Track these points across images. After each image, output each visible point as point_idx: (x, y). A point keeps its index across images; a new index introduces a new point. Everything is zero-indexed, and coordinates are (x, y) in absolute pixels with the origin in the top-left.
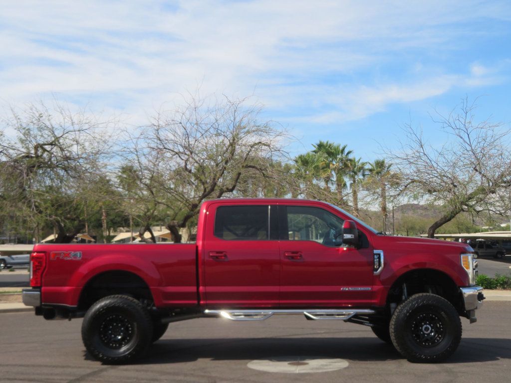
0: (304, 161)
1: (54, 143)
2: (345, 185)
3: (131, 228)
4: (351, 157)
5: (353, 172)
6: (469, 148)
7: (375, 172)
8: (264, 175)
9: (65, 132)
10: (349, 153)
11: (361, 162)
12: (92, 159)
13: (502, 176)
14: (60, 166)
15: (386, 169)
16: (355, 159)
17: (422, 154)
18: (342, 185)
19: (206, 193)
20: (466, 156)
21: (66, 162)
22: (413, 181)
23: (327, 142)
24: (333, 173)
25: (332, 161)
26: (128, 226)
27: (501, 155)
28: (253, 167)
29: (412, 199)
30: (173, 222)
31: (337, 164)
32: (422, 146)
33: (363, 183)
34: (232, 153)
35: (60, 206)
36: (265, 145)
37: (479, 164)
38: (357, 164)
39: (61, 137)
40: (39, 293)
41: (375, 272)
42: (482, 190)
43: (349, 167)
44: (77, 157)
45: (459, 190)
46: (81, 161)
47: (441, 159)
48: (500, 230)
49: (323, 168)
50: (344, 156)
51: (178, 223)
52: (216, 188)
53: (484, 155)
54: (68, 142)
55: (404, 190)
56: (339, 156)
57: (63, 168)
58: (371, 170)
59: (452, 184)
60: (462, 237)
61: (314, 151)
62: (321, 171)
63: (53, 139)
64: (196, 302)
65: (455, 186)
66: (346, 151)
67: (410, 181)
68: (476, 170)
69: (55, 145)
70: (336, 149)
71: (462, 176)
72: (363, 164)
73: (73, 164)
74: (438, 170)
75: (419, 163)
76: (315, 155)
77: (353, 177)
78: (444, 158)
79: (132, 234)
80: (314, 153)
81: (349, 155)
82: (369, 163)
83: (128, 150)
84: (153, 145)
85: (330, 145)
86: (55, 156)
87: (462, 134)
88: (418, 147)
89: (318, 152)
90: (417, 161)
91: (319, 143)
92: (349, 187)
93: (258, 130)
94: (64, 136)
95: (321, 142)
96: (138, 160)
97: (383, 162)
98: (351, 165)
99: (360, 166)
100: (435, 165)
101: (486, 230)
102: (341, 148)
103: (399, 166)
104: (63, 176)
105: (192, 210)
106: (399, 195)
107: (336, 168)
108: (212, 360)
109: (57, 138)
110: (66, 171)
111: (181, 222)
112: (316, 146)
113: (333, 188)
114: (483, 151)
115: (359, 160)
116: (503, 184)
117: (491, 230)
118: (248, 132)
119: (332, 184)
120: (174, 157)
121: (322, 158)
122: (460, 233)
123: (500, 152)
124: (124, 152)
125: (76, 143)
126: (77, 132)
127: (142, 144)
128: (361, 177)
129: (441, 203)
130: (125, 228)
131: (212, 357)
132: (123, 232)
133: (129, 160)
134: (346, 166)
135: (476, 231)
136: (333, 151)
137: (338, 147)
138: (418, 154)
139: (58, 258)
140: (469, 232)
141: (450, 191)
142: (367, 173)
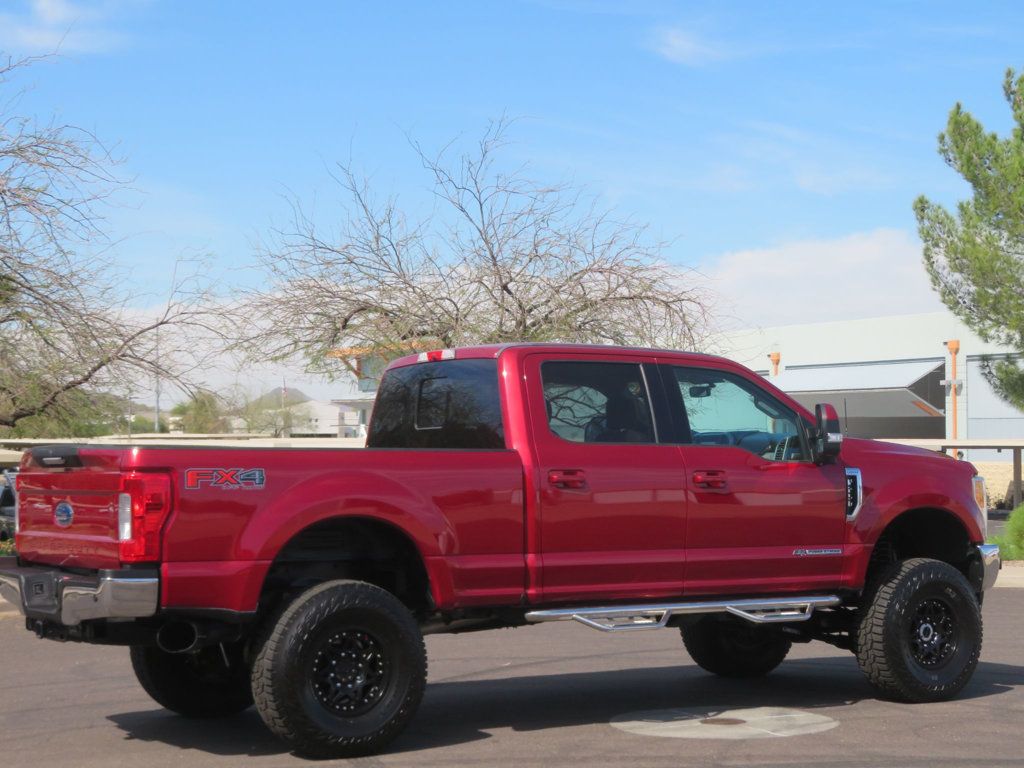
40: (157, 580)
41: (848, 516)
64: (521, 592)
139: (205, 485)
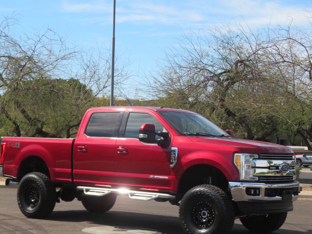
40: (3, 168)
41: (171, 165)
64: (71, 180)
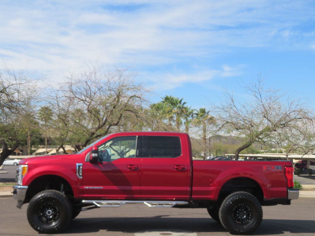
0: (157, 108)
1: (3, 91)
2: (181, 122)
3: (46, 146)
4: (185, 106)
5: (187, 115)
6: (261, 104)
7: (199, 116)
8: (136, 116)
9: (11, 84)
10: (184, 103)
11: (191, 109)
12: (27, 102)
13: (280, 121)
14: (7, 105)
15: (206, 114)
16: (187, 107)
17: (233, 106)
18: (180, 123)
19: (100, 126)
20: (258, 108)
21: (10, 104)
22: (227, 122)
23: (171, 97)
24: (174, 115)
25: (173, 108)
26: (44, 145)
27: (280, 108)
28: (130, 111)
29: (226, 133)
30: (79, 144)
31: (177, 110)
32: (233, 101)
33: (192, 122)
34: (118, 102)
35: (6, 131)
36: (137, 97)
37: (266, 114)
38: (189, 111)
39: (8, 87)
42: (268, 129)
43: (184, 112)
44: (18, 100)
45: (254, 129)
46: (20, 103)
47: (243, 109)
48: (271, 153)
49: (168, 112)
50: (181, 105)
51: (82, 144)
52: (107, 123)
53: (270, 108)
54: (12, 91)
55: (222, 127)
56: (178, 105)
57: (8, 107)
58: (197, 114)
59: (251, 125)
60: (249, 157)
61: (163, 102)
62: (167, 114)
63: (2, 89)
65: (252, 126)
66: (183, 102)
67: (225, 122)
68: (265, 117)
69: (4, 92)
70: (176, 101)
71: (256, 120)
72: (192, 110)
73: (15, 104)
74: (242, 116)
75: (231, 111)
76: (163, 104)
77: (186, 118)
78: (246, 109)
79: (47, 150)
80: (163, 103)
81: (184, 104)
82: (196, 110)
83: (51, 97)
84: (68, 95)
85: (172, 98)
86: (3, 100)
87: (257, 95)
88: (230, 102)
89: (165, 102)
90: (230, 110)
91: (165, 97)
92: (183, 124)
93: (135, 88)
94: (9, 87)
95: (166, 96)
96: (58, 104)
97: (205, 110)
98: (185, 111)
99: (191, 111)
100: (240, 113)
101: (263, 153)
102: (179, 100)
103: (219, 113)
104: (8, 112)
105: (91, 136)
106: (219, 130)
107: (176, 112)
108: (107, 231)
109: (5, 88)
110: (10, 109)
111: (84, 144)
112: (164, 99)
113: (174, 124)
114: (269, 106)
115: (190, 108)
116: (281, 126)
117: (266, 152)
118: (128, 89)
119: (174, 122)
120: (80, 102)
121: (168, 106)
122: (248, 154)
123: (279, 107)
124: (49, 99)
125: (17, 91)
126: (18, 85)
127: (61, 94)
128: (191, 118)
129: (244, 136)
130: (42, 145)
131: (107, 229)
132: (40, 148)
133: (52, 104)
134: (182, 111)
135: (257, 153)
136: (175, 102)
137: (178, 99)
138: (230, 106)
140: (253, 153)
141: (249, 129)
142: (195, 116)
